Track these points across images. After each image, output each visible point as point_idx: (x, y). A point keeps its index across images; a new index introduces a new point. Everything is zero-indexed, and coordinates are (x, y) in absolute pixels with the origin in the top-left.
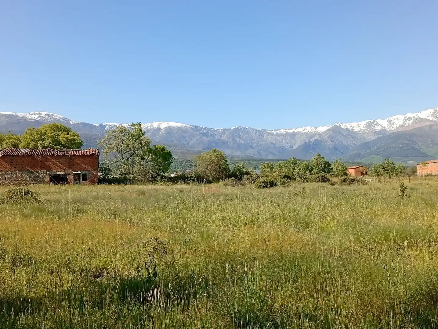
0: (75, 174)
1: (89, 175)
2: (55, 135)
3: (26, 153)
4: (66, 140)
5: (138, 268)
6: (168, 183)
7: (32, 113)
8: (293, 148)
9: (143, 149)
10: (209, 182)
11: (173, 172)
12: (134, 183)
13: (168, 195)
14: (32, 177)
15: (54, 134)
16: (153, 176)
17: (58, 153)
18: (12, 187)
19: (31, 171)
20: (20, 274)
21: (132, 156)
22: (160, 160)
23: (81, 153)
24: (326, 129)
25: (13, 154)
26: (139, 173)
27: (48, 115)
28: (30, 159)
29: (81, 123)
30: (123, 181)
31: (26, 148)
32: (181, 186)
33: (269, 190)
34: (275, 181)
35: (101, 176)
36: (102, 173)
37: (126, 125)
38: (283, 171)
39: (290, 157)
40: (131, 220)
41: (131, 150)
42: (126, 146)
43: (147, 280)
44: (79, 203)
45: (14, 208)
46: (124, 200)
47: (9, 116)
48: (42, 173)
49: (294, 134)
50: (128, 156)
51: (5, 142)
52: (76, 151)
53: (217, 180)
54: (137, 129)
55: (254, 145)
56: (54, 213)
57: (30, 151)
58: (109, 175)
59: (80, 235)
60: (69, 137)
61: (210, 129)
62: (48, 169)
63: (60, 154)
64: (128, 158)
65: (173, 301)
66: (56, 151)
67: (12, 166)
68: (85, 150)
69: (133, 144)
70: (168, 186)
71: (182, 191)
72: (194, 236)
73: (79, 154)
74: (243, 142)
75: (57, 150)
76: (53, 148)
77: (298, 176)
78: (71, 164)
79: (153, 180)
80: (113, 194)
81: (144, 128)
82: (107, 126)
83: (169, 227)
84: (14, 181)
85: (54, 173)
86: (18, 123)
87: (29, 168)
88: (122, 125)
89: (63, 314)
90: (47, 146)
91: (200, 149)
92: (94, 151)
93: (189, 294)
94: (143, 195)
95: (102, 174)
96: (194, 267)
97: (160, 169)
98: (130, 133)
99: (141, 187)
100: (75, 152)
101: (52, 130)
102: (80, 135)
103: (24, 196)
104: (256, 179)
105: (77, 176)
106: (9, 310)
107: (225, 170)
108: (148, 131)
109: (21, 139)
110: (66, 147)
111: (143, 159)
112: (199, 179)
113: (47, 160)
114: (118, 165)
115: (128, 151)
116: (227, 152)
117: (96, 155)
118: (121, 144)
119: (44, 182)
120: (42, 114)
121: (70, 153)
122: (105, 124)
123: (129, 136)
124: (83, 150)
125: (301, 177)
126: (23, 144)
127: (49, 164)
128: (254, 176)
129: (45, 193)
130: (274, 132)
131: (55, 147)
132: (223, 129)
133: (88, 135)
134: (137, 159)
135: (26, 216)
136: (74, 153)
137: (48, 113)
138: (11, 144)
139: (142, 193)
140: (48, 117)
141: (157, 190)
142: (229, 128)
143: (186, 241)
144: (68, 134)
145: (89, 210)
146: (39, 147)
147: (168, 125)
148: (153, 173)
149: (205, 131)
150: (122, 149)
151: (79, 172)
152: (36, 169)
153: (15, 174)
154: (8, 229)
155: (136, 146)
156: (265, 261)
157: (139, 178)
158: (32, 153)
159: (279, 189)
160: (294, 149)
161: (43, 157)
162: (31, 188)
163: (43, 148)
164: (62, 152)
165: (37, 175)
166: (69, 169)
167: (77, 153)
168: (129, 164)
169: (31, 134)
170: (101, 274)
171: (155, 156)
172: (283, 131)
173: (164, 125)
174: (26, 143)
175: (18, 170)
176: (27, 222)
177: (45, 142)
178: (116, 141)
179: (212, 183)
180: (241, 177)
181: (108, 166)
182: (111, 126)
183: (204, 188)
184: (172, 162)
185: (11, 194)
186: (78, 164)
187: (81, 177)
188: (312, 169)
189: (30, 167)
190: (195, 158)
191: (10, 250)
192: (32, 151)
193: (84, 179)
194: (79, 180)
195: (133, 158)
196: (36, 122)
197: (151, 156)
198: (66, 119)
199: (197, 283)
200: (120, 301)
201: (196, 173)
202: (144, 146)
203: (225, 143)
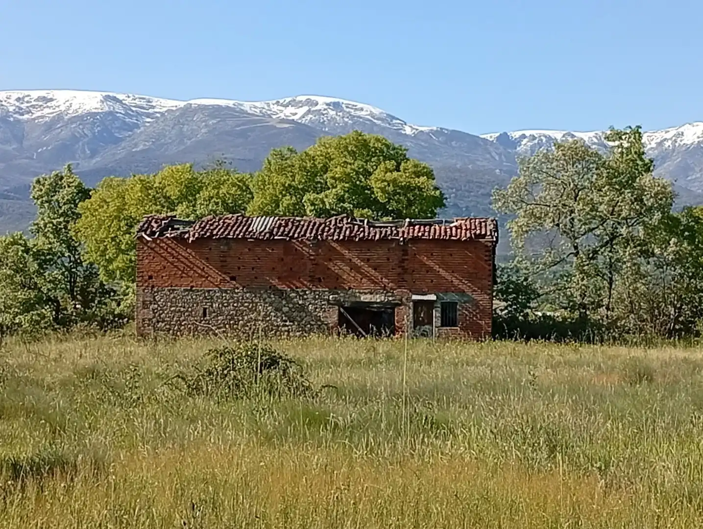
0: (417, 303)
1: (463, 308)
2: (357, 173)
3: (267, 230)
4: (391, 189)
7: (288, 100)
9: (646, 219)
12: (615, 339)
14: (285, 309)
15: (354, 170)
16: (680, 316)
17: (364, 231)
18: (225, 342)
19: (282, 292)
21: (607, 243)
23: (437, 234)
25: (229, 234)
26: (631, 302)
27: (336, 106)
28: (278, 251)
29: (440, 132)
30: (576, 330)
31: (267, 214)
35: (502, 310)
36: (506, 300)
37: (586, 137)
40: (607, 466)
41: (603, 220)
42: (588, 209)
44: (433, 400)
45: (231, 407)
46: (580, 395)
47: (216, 111)
48: (315, 299)
50: (596, 244)
51: (204, 194)
52: (421, 225)
54: (627, 149)
56: (354, 429)
57: (281, 224)
58: (529, 308)
59: (437, 509)
60: (402, 177)
62: (335, 283)
63: (372, 234)
64: (595, 252)
66: (360, 227)
67: (225, 273)
68: (453, 223)
69: (613, 204)
73: (432, 234)
75: (362, 221)
76: (350, 215)
78: (405, 270)
79: (682, 331)
81: (649, 147)
82: (525, 141)
84: (232, 322)
85: (353, 299)
86: (243, 134)
87: (275, 282)
88: (573, 136)
90: (332, 209)
92: (481, 227)
94: (645, 382)
95: (504, 304)
98: (600, 164)
99: (638, 352)
100: (420, 228)
101: (348, 157)
102: (434, 173)
103: (261, 372)
105: (425, 309)
108: (666, 156)
109: (251, 186)
110: (392, 211)
113: (332, 255)
114: (558, 275)
115: (593, 226)
117: (488, 238)
118: (571, 202)
119: (322, 327)
120: (317, 104)
121: (403, 232)
122: (517, 134)
123: (597, 174)
124: (446, 222)
126: (258, 200)
127: (339, 268)
129: (320, 363)
131: (357, 213)
133: (459, 170)
134: (625, 253)
135: (268, 438)
136: (417, 231)
137: (336, 100)
138: (224, 202)
139: (643, 374)
140: (334, 113)
144: (398, 169)
145: (464, 426)
146: (308, 212)
148: (682, 305)
150: (573, 219)
151: (433, 297)
152: (298, 285)
153: (232, 298)
154: (214, 476)
155: (622, 210)
157: (631, 321)
158: (284, 231)
161: (319, 243)
162: (285, 347)
163: (318, 216)
164: (377, 230)
165: (300, 302)
166: (399, 287)
167: (425, 231)
168: (598, 273)
169: (281, 170)
171: (689, 244)
174: (266, 198)
175: (244, 287)
176: (270, 455)
177: (326, 196)
178: (553, 193)
181: (526, 279)
182: (536, 141)
185: (221, 362)
186: (429, 270)
187: (436, 314)
189: (279, 278)
192: (287, 225)
193: (448, 321)
194: (430, 323)
195: (610, 251)
196: (300, 130)
197: (676, 244)
198: (393, 118)
202: (650, 208)
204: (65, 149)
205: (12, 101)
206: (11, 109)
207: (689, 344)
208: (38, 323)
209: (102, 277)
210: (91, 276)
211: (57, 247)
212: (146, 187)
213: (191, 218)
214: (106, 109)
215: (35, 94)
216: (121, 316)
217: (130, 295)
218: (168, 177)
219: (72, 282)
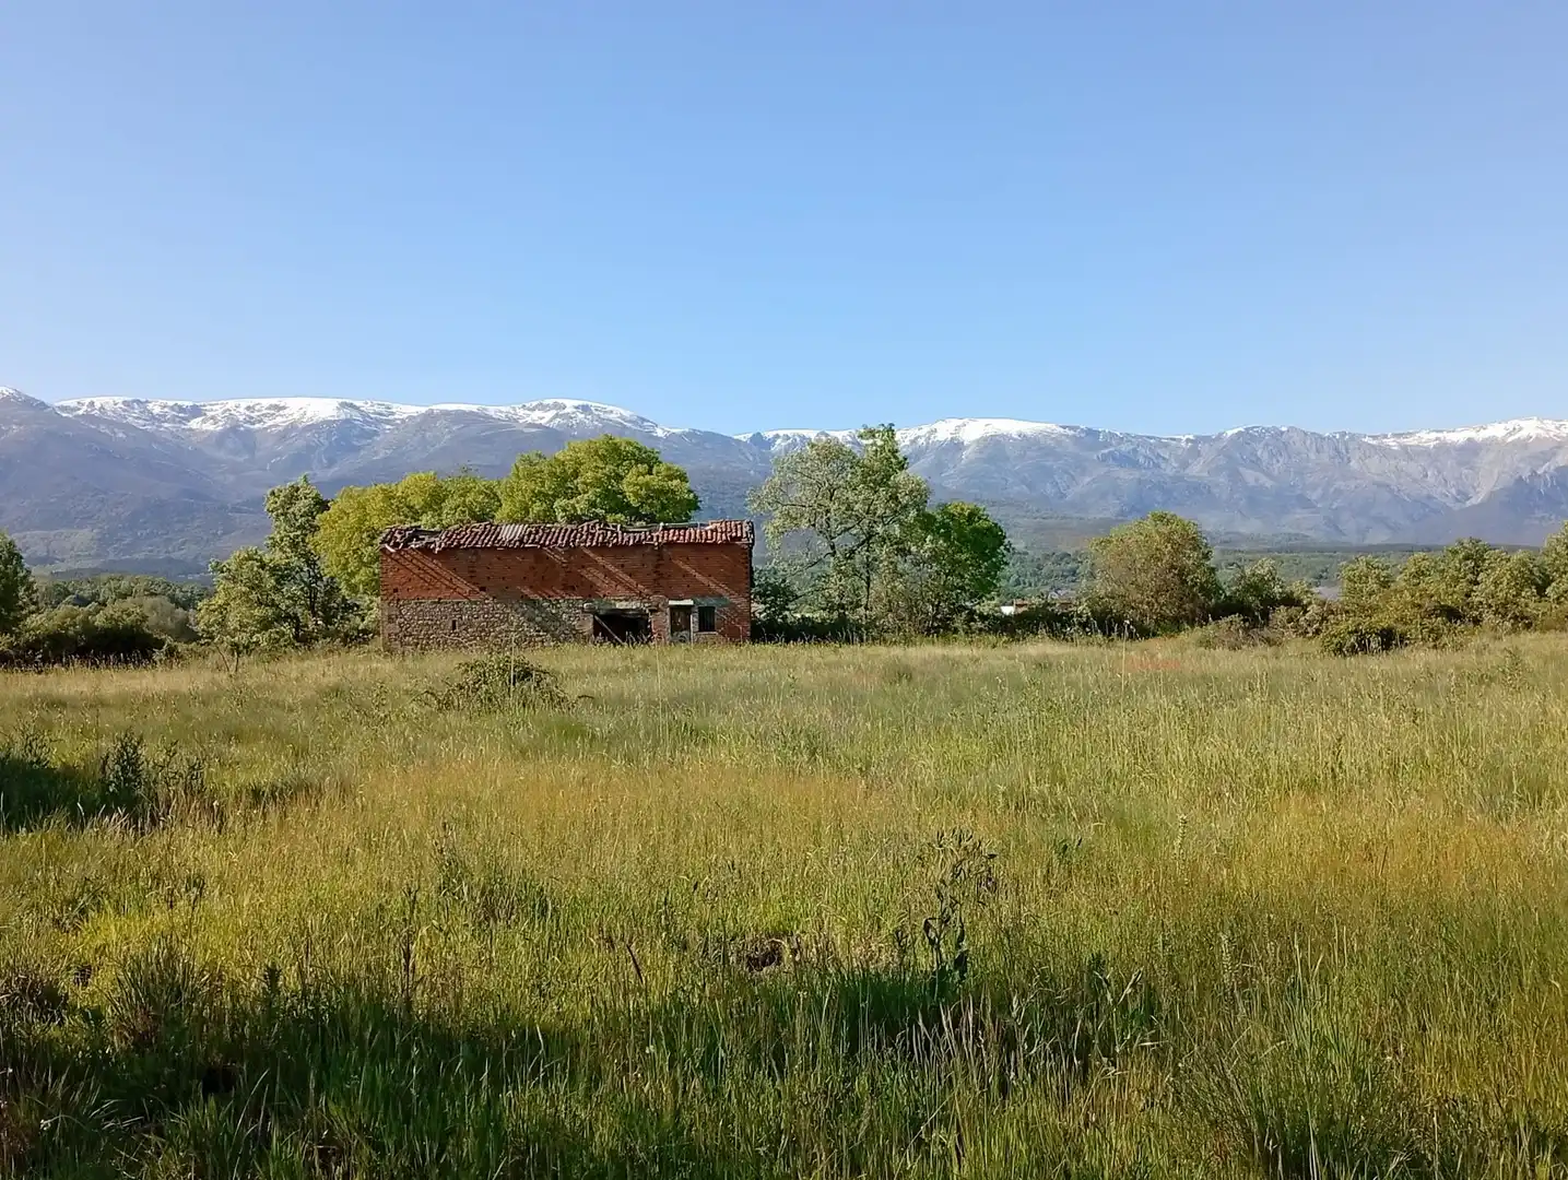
0: (673, 608)
1: (721, 612)
2: (609, 478)
3: (517, 538)
4: (643, 492)
5: (898, 936)
6: (992, 638)
7: (534, 404)
8: (1468, 503)
9: (901, 517)
10: (1145, 633)
11: (1009, 599)
12: (874, 639)
13: (990, 679)
14: (538, 619)
15: (606, 475)
16: (938, 613)
17: (617, 537)
18: (475, 655)
19: (534, 601)
20: (509, 946)
21: (863, 542)
22: (964, 557)
23: (693, 537)
25: (477, 543)
26: (890, 601)
27: (585, 409)
28: (529, 560)
29: (692, 434)
30: (835, 630)
31: (516, 522)
32: (1039, 647)
33: (1378, 664)
34: (1400, 628)
35: (760, 613)
36: (765, 603)
37: (841, 436)
38: (1431, 589)
39: (1458, 535)
40: (868, 766)
41: (859, 519)
42: (843, 508)
43: (933, 984)
44: (692, 707)
45: (483, 722)
46: (840, 696)
47: (459, 417)
48: (569, 607)
49: (1471, 449)
50: (852, 544)
51: (450, 503)
52: (675, 529)
53: (1173, 624)
54: (881, 447)
55: (1314, 496)
56: (612, 740)
57: (531, 533)
58: (788, 610)
59: (697, 817)
60: (655, 481)
61: (1144, 440)
62: (590, 592)
63: (626, 539)
64: (853, 552)
65: (1027, 1063)
66: (613, 532)
67: (474, 584)
68: (708, 526)
69: (868, 502)
70: (994, 646)
71: (1042, 665)
72: (1096, 828)
73: (687, 538)
74: (1269, 483)
75: (615, 527)
76: (602, 520)
77: (1490, 606)
78: (661, 575)
79: (940, 628)
80: (805, 677)
81: (903, 444)
82: (779, 441)
83: (1003, 793)
84: (482, 635)
85: (608, 607)
86: (489, 440)
87: (527, 591)
88: (827, 435)
89: (655, 1088)
90: (584, 515)
91: (1109, 514)
92: (736, 529)
93: (1086, 1040)
94: (904, 681)
95: (762, 606)
96: (1100, 941)
97: (962, 588)
98: (855, 463)
99: (897, 651)
100: (674, 533)
101: (599, 461)
102: (687, 475)
103: (514, 684)
104: (1324, 619)
105: (682, 614)
106: (474, 1068)
107: (1202, 588)
108: (920, 453)
109: (499, 493)
110: (646, 515)
111: (904, 552)
112: (1106, 623)
113: (585, 561)
114: (815, 576)
115: (849, 525)
116: (1210, 523)
117: (744, 541)
118: (828, 502)
119: (576, 635)
120: (565, 407)
121: (658, 537)
122: (769, 435)
123: (852, 473)
124: (701, 525)
125: (1502, 610)
127: (591, 575)
128: (1313, 609)
129: (579, 674)
130: (1391, 442)
131: (610, 518)
132: (1191, 437)
133: (712, 472)
134: (882, 552)
135: (523, 752)
136: (672, 536)
137: (585, 403)
138: (470, 509)
139: (903, 673)
140: (583, 416)
141: (955, 664)
142: (1213, 433)
143: (1066, 847)
144: (650, 472)
145: (724, 733)
146: (559, 519)
147: (991, 431)
148: (939, 602)
149: (1125, 448)
150: (829, 519)
151: (690, 602)
152: (551, 593)
153: (483, 609)
154: (467, 793)
155: (876, 509)
156: (1373, 929)
157: (890, 620)
158: (535, 538)
159: (1417, 659)
160: (1474, 506)
161: (571, 550)
162: (540, 657)
163: (570, 521)
164: (631, 535)
165: (554, 611)
166: (656, 593)
167: (679, 535)
168: (856, 572)
169: (530, 476)
170: (773, 956)
171: (945, 541)
172: (1427, 438)
173: (974, 431)
174: (515, 506)
175: (494, 598)
176: (527, 768)
177: (578, 502)
178: (808, 493)
179: (1154, 635)
180: (1265, 615)
181: (784, 581)
182: (790, 441)
183: (1127, 656)
184: (1006, 564)
185: (472, 675)
186: (686, 574)
187: (694, 619)
188: (1547, 582)
189: (531, 587)
190: (1089, 546)
191: (473, 862)
192: (537, 532)
193: (706, 625)
194: (688, 628)
195: (867, 551)
196: (550, 435)
197: (932, 541)
198: (643, 420)
199: (1115, 1002)
200: (842, 1051)
201: (1093, 602)
202: (906, 506)
203: (1199, 491)
204: (300, 460)
205: (242, 410)
206: (241, 418)
207: (947, 642)
208: (278, 641)
209: (344, 591)
210: (332, 590)
211: (295, 562)
212: (389, 497)
213: (437, 528)
214: (343, 417)
215: (266, 402)
216: (365, 631)
217: (374, 610)
218: (411, 485)
219: (313, 598)
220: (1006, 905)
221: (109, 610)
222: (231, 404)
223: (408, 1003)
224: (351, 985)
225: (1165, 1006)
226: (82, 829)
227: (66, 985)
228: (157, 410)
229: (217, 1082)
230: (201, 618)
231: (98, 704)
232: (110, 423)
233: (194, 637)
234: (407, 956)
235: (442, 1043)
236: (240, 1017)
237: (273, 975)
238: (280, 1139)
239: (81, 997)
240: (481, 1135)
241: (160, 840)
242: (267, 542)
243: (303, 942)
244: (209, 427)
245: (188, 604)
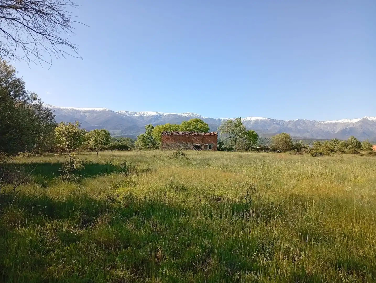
0: (205, 145)
1: (212, 146)
2: (196, 125)
3: (182, 133)
4: (201, 127)
5: (240, 198)
6: (255, 152)
7: (185, 113)
8: (335, 133)
9: (241, 132)
10: (281, 152)
11: (258, 145)
12: (236, 151)
13: (256, 158)
14: (184, 146)
16: (246, 147)
17: (197, 134)
18: (175, 151)
20: (180, 195)
22: (251, 139)
24: (358, 121)
25: (176, 134)
26: (239, 145)
27: (192, 114)
28: (184, 137)
29: (209, 118)
30: (230, 149)
31: (182, 131)
32: (263, 153)
33: (319, 158)
34: (323, 152)
37: (232, 119)
38: (328, 147)
39: (333, 138)
40: (235, 171)
41: (235, 132)
42: (232, 130)
43: (246, 205)
44: (208, 160)
45: (176, 161)
46: (232, 160)
47: (174, 115)
48: (189, 144)
49: (336, 124)
50: (233, 136)
51: (172, 128)
53: (285, 151)
54: (238, 121)
55: (309, 131)
56: (195, 165)
58: (223, 146)
59: (209, 177)
60: (203, 125)
61: (281, 121)
62: (192, 142)
64: (233, 137)
65: (261, 218)
67: (175, 140)
68: (211, 133)
69: (236, 130)
70: (255, 153)
71: (263, 156)
72: (272, 182)
73: (207, 134)
74: (302, 128)
78: (203, 140)
79: (247, 150)
80: (225, 156)
81: (242, 121)
82: (222, 120)
83: (257, 176)
84: (176, 148)
85: (195, 144)
86: (178, 118)
87: (183, 142)
88: (230, 119)
89: (202, 218)
90: (192, 130)
91: (275, 133)
92: (215, 133)
93: (270, 216)
94: (241, 158)
95: (219, 145)
96: (272, 200)
97: (251, 144)
98: (234, 123)
99: (240, 153)
101: (194, 122)
102: (208, 125)
103: (181, 156)
104: (310, 150)
106: (175, 213)
107: (290, 145)
108: (245, 122)
109: (179, 127)
110: (201, 131)
111: (242, 138)
112: (274, 150)
113: (192, 137)
114: (227, 141)
115: (233, 133)
116: (292, 135)
117: (216, 135)
118: (229, 129)
119: (190, 149)
120: (189, 114)
121: (203, 134)
122: (221, 119)
123: (234, 125)
125: (340, 150)
126: (180, 129)
127: (193, 139)
128: (308, 149)
129: (190, 155)
130: (322, 122)
131: (196, 131)
132: (289, 121)
133: (212, 124)
134: (238, 137)
135: (182, 166)
136: (205, 134)
138: (175, 129)
139: (241, 157)
141: (249, 155)
142: (293, 120)
143: (267, 185)
144: (202, 124)
145: (213, 165)
146: (188, 131)
147: (256, 119)
149: (278, 122)
150: (230, 132)
151: (208, 144)
152: (186, 142)
153: (176, 144)
154: (174, 172)
156: (318, 201)
157: (239, 148)
158: (184, 134)
159: (326, 157)
160: (336, 133)
161: (190, 136)
162: (184, 152)
163: (190, 131)
164: (199, 134)
165: (187, 145)
166: (202, 143)
168: (234, 140)
169: (184, 124)
170: (220, 199)
171: (248, 136)
172: (328, 122)
173: (253, 119)
175: (178, 142)
176: (183, 169)
177: (191, 128)
178: (227, 128)
179: (282, 152)
180: (300, 150)
181: (222, 141)
183: (277, 155)
184: (258, 140)
185: (174, 154)
186: (207, 140)
187: (208, 147)
188: (348, 146)
190: (272, 138)
191: (175, 182)
193: (210, 148)
195: (236, 137)
196: (187, 118)
197: (246, 136)
198: (201, 116)
199: (275, 210)
200: (231, 215)
201: (272, 146)
202: (242, 130)
203: (290, 129)
204: (150, 121)
206: (142, 114)
207: (248, 152)
208: (146, 148)
209: (156, 141)
210: (154, 141)
211: (149, 136)
212: (163, 127)
213: (170, 132)
214: (157, 115)
215: (145, 112)
216: (159, 147)
217: (160, 144)
218: (166, 125)
219: (151, 141)
220: (258, 194)
221: (122, 142)
222: (141, 112)
223: (165, 203)
224: (157, 199)
225: (283, 211)
226: (118, 174)
227: (115, 197)
228: (130, 113)
229: (137, 213)
230: (135, 144)
231: (121, 156)
232: (123, 115)
233: (134, 147)
234: (165, 196)
235: (170, 210)
236: (140, 204)
237: (145, 197)
238: (146, 222)
239: (118, 199)
240: (176, 224)
241: (129, 177)
242: (145, 133)
243: (150, 193)
244: (137, 116)
245: (133, 142)
